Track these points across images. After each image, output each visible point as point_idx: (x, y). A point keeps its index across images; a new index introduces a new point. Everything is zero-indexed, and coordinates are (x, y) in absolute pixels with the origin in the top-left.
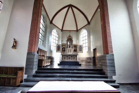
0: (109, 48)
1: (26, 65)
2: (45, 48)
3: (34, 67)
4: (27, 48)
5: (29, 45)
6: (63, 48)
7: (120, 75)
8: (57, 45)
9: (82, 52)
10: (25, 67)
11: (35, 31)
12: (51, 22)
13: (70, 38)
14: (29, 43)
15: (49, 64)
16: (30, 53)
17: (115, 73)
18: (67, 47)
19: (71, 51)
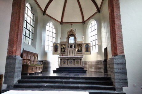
0: (117, 48)
1: (5, 72)
2: (36, 49)
3: (16, 74)
4: (6, 51)
5: (8, 47)
6: (62, 49)
7: (135, 86)
8: (54, 45)
9: (90, 54)
10: (4, 74)
11: (16, 28)
12: (44, 13)
13: (71, 33)
14: (9, 44)
15: (41, 70)
16: (10, 57)
17: (127, 83)
18: (68, 47)
19: (72, 53)
